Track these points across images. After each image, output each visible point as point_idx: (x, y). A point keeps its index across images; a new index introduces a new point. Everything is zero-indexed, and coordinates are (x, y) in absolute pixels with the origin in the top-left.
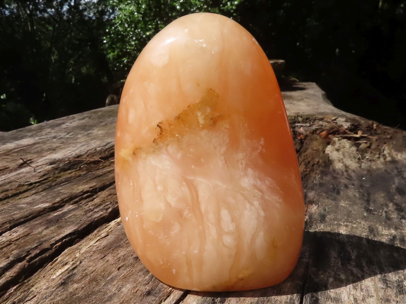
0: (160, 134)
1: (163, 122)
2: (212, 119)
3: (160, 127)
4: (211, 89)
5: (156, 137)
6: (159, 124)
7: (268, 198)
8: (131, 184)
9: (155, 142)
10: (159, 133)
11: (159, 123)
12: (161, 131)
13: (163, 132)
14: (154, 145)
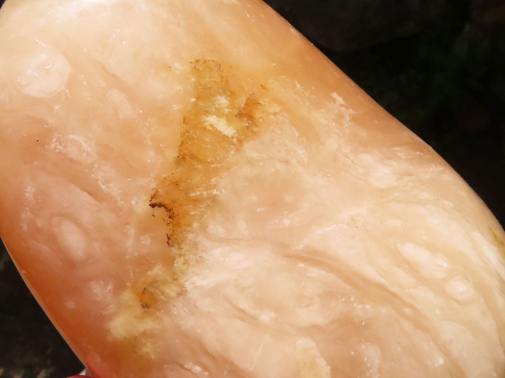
0: (170, 217)
1: (157, 191)
2: (240, 115)
3: (160, 205)
4: (197, 61)
5: (167, 230)
6: (154, 201)
7: (428, 177)
8: (198, 369)
9: (173, 242)
10: (167, 218)
11: (152, 198)
12: (168, 210)
13: (174, 210)
14: (174, 250)
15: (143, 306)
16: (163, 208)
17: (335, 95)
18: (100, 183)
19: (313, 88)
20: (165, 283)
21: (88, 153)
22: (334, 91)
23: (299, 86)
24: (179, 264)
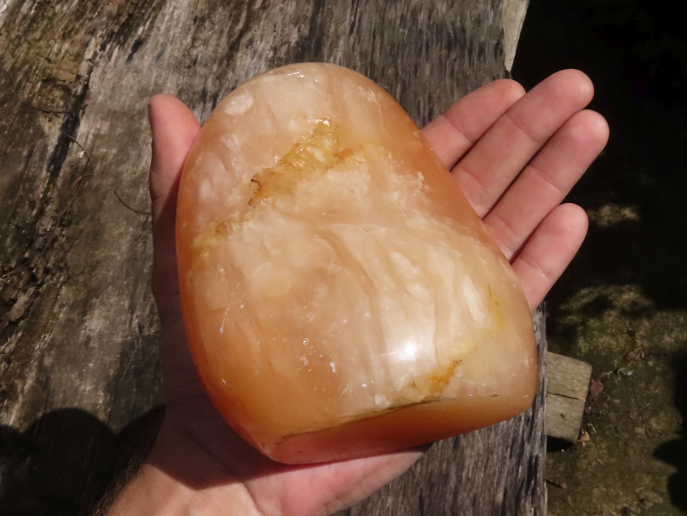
0: (258, 190)
1: (259, 174)
3: (256, 182)
5: (252, 196)
6: (254, 179)
8: (222, 270)
9: (252, 203)
10: (256, 191)
11: (255, 177)
12: (260, 185)
13: (263, 188)
14: (251, 208)
15: (216, 231)
16: (257, 184)
17: (420, 174)
18: (233, 161)
19: (402, 162)
20: (235, 222)
21: (236, 146)
22: (420, 171)
23: (390, 156)
24: (248, 215)
